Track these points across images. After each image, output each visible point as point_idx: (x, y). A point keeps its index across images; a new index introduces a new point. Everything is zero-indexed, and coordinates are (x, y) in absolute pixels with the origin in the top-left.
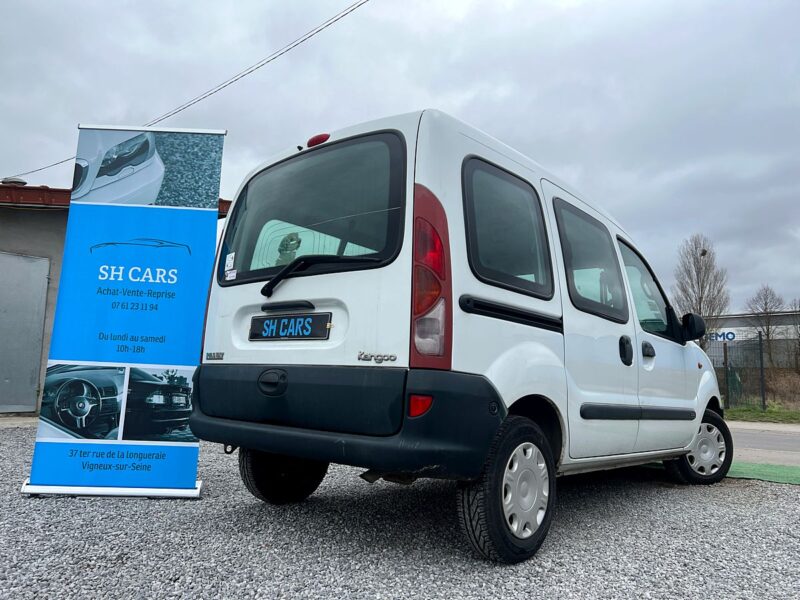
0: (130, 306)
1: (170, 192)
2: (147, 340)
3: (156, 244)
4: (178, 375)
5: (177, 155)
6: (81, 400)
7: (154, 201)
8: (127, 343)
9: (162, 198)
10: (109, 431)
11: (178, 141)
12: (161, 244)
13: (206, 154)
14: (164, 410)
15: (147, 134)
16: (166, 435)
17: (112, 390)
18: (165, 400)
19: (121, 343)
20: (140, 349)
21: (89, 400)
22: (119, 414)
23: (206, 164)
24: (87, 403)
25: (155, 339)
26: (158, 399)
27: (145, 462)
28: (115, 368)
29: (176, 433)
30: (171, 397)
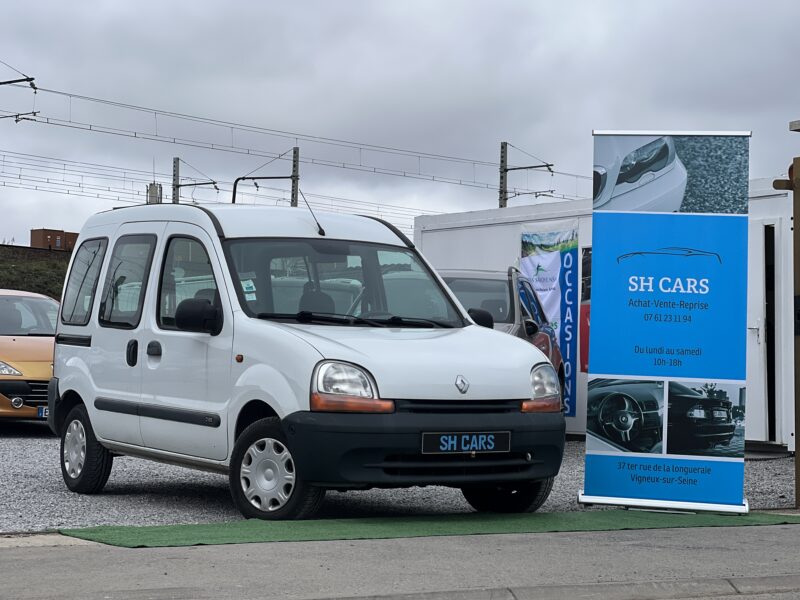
0: (663, 318)
1: (694, 198)
2: (683, 353)
3: (685, 253)
4: (717, 389)
5: (700, 159)
6: (624, 415)
7: (678, 208)
8: (665, 356)
9: (686, 205)
10: (653, 446)
11: (699, 145)
12: (690, 253)
13: (730, 157)
14: (706, 424)
15: (666, 139)
16: (709, 450)
17: (653, 405)
18: (707, 414)
19: (657, 356)
20: (678, 363)
21: (631, 414)
22: (662, 428)
23: (731, 168)
24: (630, 417)
25: (692, 352)
26: (699, 414)
27: (692, 476)
28: (653, 382)
29: (719, 447)
30: (712, 411)
